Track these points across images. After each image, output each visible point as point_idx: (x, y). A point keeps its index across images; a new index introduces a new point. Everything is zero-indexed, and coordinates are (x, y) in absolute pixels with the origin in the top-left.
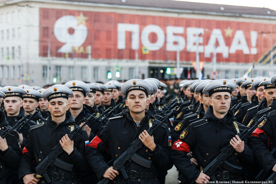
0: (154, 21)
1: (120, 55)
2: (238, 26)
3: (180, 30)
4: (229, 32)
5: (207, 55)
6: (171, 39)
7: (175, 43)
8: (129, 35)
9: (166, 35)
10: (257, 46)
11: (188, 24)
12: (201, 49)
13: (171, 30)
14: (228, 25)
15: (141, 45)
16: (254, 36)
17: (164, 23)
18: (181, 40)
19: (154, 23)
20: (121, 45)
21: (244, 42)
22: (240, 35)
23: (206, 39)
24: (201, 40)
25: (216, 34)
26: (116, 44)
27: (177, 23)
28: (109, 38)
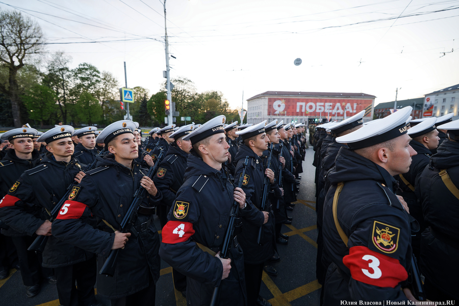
0: (312, 101)
1: (297, 114)
2: (348, 101)
3: (322, 104)
4: (344, 104)
5: (333, 113)
6: (318, 108)
7: (320, 109)
8: (301, 107)
9: (316, 106)
10: (356, 109)
11: (326, 101)
12: (331, 111)
13: (318, 104)
14: (344, 101)
15: (306, 110)
16: (355, 105)
17: (315, 102)
18: (322, 108)
19: (311, 102)
20: (298, 110)
21: (350, 108)
22: (349, 105)
23: (333, 107)
24: (331, 107)
25: (338, 104)
26: (296, 110)
27: (321, 101)
28: (293, 108)
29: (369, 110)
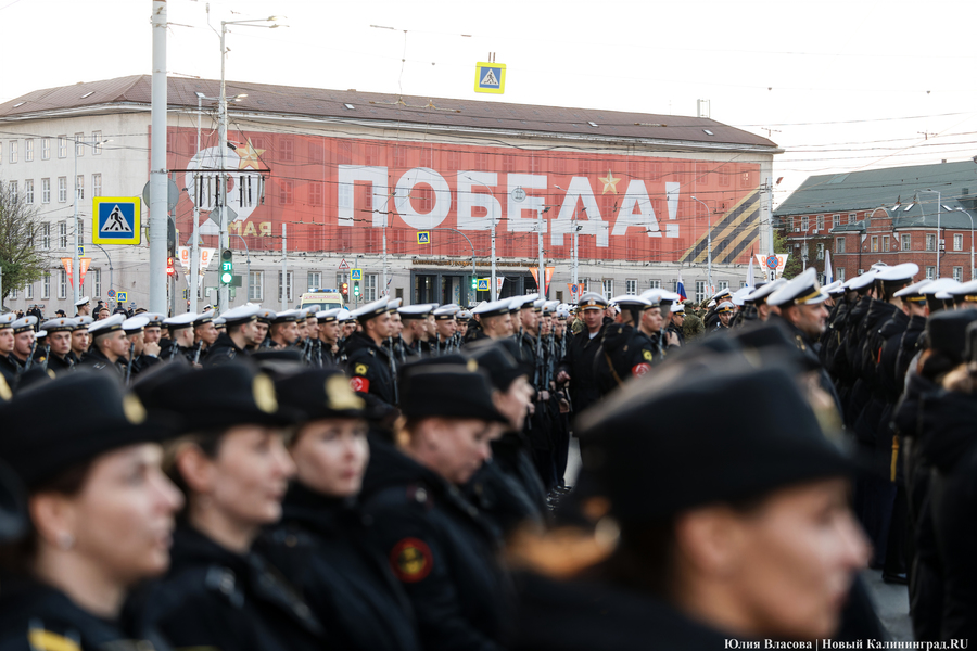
0: (426, 157)
1: (341, 242)
3: (489, 179)
4: (610, 183)
5: (557, 241)
6: (467, 201)
7: (479, 211)
8: (365, 190)
9: (454, 192)
10: (679, 219)
11: (508, 164)
12: (540, 226)
13: (466, 180)
14: (608, 164)
15: (392, 212)
17: (449, 165)
18: (492, 204)
19: (425, 164)
20: (346, 213)
21: (647, 208)
22: (636, 190)
23: (554, 201)
24: (538, 204)
25: (579, 186)
26: (333, 215)
27: (482, 161)
28: (315, 201)
29: (749, 220)
